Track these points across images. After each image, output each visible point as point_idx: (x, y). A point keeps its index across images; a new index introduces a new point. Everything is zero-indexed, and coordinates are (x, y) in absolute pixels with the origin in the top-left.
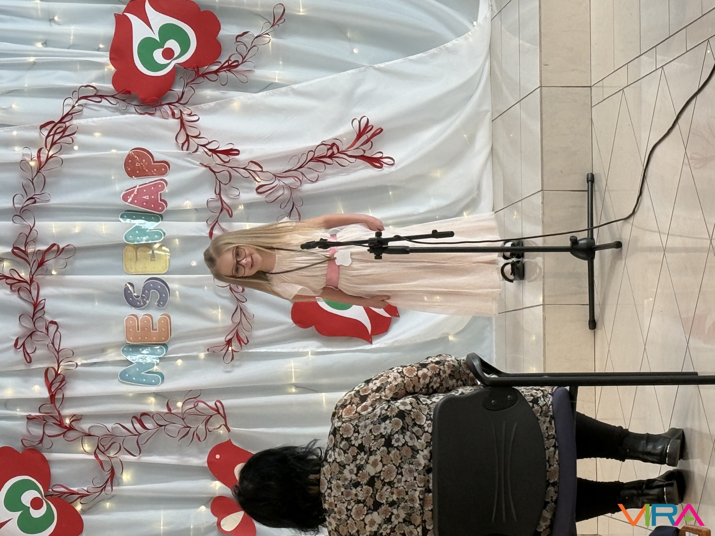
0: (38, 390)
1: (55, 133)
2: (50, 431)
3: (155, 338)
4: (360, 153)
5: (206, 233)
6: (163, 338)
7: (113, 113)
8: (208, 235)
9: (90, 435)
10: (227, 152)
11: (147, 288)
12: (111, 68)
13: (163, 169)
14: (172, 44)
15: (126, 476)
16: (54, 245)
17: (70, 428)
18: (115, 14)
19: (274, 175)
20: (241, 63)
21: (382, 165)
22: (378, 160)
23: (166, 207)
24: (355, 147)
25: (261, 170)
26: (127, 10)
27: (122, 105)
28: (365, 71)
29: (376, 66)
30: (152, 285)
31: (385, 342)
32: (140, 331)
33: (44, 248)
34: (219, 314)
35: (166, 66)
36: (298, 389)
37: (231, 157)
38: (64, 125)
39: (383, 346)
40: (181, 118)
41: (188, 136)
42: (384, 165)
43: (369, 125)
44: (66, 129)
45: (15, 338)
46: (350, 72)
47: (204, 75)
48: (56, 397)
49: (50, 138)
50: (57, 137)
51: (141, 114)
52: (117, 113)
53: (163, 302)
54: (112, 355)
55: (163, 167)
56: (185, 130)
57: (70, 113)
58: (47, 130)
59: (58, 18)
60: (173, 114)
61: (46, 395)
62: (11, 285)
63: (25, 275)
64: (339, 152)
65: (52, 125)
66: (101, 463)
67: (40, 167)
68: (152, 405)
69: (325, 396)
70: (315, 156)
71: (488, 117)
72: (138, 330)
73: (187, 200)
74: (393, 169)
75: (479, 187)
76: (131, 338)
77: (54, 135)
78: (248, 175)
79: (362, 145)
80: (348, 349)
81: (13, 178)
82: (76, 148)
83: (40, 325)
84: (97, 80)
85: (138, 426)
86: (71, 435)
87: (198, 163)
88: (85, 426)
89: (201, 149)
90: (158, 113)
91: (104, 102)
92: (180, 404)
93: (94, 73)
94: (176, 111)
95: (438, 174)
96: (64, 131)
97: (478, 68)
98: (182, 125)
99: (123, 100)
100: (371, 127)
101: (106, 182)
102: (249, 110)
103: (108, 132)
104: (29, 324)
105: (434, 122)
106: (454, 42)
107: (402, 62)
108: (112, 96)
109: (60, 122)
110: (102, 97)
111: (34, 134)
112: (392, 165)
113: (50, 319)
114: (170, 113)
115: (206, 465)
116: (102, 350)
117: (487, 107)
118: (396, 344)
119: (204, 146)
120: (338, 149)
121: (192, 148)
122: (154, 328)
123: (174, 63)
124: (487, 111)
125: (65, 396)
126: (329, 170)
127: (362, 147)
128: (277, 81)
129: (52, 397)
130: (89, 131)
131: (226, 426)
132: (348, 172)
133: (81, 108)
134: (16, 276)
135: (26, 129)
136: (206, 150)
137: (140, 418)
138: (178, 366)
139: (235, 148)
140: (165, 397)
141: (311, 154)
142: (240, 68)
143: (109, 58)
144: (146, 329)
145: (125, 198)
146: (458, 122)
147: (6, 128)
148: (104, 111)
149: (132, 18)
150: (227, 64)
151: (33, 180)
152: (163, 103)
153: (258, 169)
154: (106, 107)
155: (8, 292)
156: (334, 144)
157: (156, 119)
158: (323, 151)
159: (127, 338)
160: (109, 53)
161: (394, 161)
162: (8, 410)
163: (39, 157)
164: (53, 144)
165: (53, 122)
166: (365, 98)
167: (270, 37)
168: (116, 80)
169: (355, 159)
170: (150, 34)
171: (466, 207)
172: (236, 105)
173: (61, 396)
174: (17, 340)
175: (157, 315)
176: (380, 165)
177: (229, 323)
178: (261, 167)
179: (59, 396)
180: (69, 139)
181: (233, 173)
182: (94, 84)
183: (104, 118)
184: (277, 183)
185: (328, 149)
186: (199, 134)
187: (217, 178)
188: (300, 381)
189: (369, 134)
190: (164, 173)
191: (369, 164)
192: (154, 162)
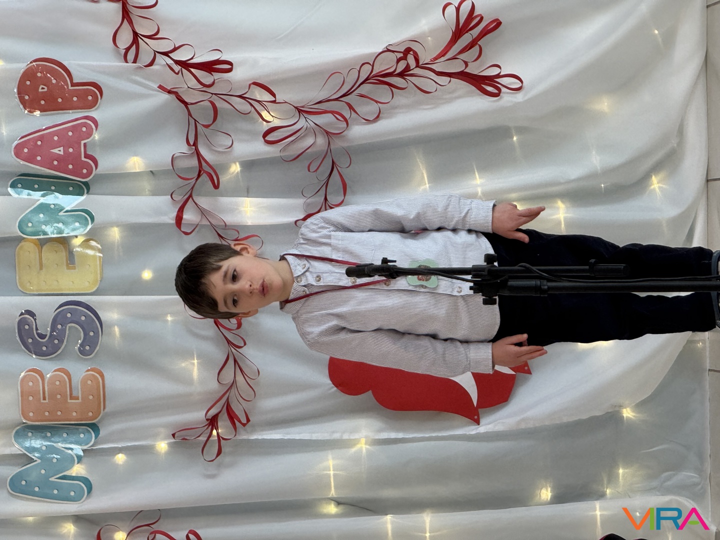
3: (74, 414)
4: (457, 67)
5: (170, 218)
6: (90, 414)
8: (174, 222)
10: (209, 67)
11: (59, 319)
13: (90, 98)
19: (296, 108)
21: (499, 89)
22: (491, 80)
23: (96, 168)
24: (450, 54)
25: (273, 99)
30: (69, 315)
31: (504, 421)
32: (47, 401)
34: (194, 368)
36: (341, 507)
37: (217, 75)
40: (124, 1)
41: (136, 35)
42: (504, 90)
43: (476, 13)
53: (89, 346)
55: (89, 94)
56: (131, 22)
64: (418, 66)
69: (392, 523)
70: (375, 73)
72: (44, 399)
73: (136, 155)
74: (519, 97)
75: (681, 131)
76: (31, 414)
78: (247, 108)
79: (462, 51)
80: (434, 435)
87: (156, 86)
89: (161, 60)
92: (120, 536)
95: (604, 105)
98: (126, 14)
100: (478, 19)
112: (519, 89)
118: (523, 426)
119: (166, 54)
120: (417, 59)
121: (145, 58)
122: (74, 394)
126: (401, 99)
127: (462, 56)
136: (170, 62)
138: (118, 465)
139: (225, 58)
140: (95, 524)
141: (367, 69)
144: (59, 397)
145: (19, 152)
146: (644, 9)
153: (267, 97)
156: (408, 51)
158: (387, 64)
159: (24, 414)
161: (522, 82)
169: (448, 79)
171: (656, 168)
175: (79, 370)
176: (496, 91)
177: (213, 385)
178: (274, 95)
181: (220, 104)
184: (302, 123)
185: (399, 60)
186: (157, 33)
187: (190, 114)
188: (346, 494)
189: (476, 32)
190: (93, 105)
191: (474, 88)
192: (73, 85)
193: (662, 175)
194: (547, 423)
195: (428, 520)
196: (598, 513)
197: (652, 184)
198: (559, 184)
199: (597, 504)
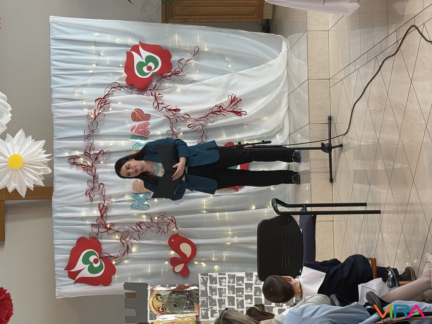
0: (96, 213)
1: (102, 103)
2: (101, 230)
3: (145, 190)
4: (232, 110)
7: (126, 94)
9: (118, 232)
10: (175, 110)
12: (125, 75)
13: (148, 118)
14: (151, 64)
15: (134, 249)
16: (102, 151)
17: (110, 229)
18: (126, 52)
19: (195, 119)
20: (181, 72)
21: (241, 115)
22: (240, 113)
23: (149, 134)
24: (230, 107)
25: (189, 117)
26: (131, 50)
27: (130, 90)
28: (233, 74)
29: (238, 72)
33: (97, 152)
35: (148, 73)
36: (207, 211)
37: (177, 112)
38: (105, 99)
39: (243, 192)
40: (155, 96)
41: (158, 103)
42: (242, 115)
43: (236, 97)
44: (106, 101)
45: (86, 191)
46: (227, 75)
47: (165, 77)
48: (104, 215)
49: (100, 105)
50: (102, 104)
51: (138, 94)
52: (128, 94)
54: (127, 198)
55: (148, 117)
56: (157, 101)
57: (108, 94)
58: (98, 101)
59: (103, 54)
60: (152, 94)
61: (99, 215)
62: (84, 168)
63: (89, 163)
64: (223, 110)
65: (100, 99)
66: (123, 243)
67: (95, 118)
68: (144, 219)
69: (218, 214)
70: (213, 111)
71: (286, 94)
72: (138, 187)
73: (158, 131)
74: (246, 116)
75: (283, 124)
77: (101, 104)
78: (184, 120)
79: (232, 106)
80: (228, 194)
81: (84, 122)
82: (110, 109)
83: (97, 185)
84: (119, 80)
85: (138, 228)
86: (110, 231)
87: (163, 115)
88: (116, 228)
89: (164, 109)
90: (145, 94)
91: (122, 89)
92: (156, 218)
93: (118, 77)
94: (153, 93)
95: (265, 118)
96: (105, 102)
97: (282, 73)
98: (156, 99)
99: (130, 89)
100: (236, 99)
101: (123, 123)
102: (184, 92)
103: (124, 102)
104: (92, 185)
105: (264, 96)
106: (272, 61)
107: (249, 71)
108: (126, 87)
109: (104, 98)
110: (121, 87)
111: (93, 104)
112: (246, 114)
113: (100, 183)
114: (150, 94)
115: (168, 244)
116: (123, 195)
117: (286, 89)
118: (248, 191)
119: (165, 107)
120: (222, 108)
121: (160, 108)
123: (152, 72)
124: (286, 91)
125: (107, 215)
126: (219, 117)
127: (233, 107)
128: (196, 79)
129: (102, 216)
130: (116, 102)
131: (176, 227)
132: (227, 118)
133: (112, 92)
134: (86, 164)
135: (89, 101)
136: (166, 109)
137: (139, 224)
138: (155, 202)
139: (178, 108)
140: (150, 216)
141: (211, 111)
142: (180, 74)
143: (124, 71)
144: (141, 186)
145: (132, 130)
146: (274, 96)
147: (81, 101)
148: (123, 93)
149: (134, 53)
150: (174, 72)
151: (92, 123)
152: (147, 89)
153: (188, 117)
154: (123, 92)
155: (83, 171)
156: (221, 106)
157: (145, 96)
158: (216, 109)
159: (134, 190)
160: (124, 68)
161: (246, 113)
162: (83, 221)
163: (95, 113)
164: (101, 108)
165: (101, 98)
166: (234, 86)
167: (193, 60)
168: (127, 80)
169: (229, 112)
170: (142, 60)
171: (277, 133)
172: (178, 90)
173: (106, 215)
174: (87, 192)
178: (190, 117)
179: (105, 215)
180: (107, 105)
181: (178, 119)
182: (118, 82)
183: (122, 96)
184: (196, 123)
185: (218, 108)
186: (163, 103)
187: (171, 121)
188: (207, 208)
189: (236, 102)
190: (148, 119)
191: (236, 114)
192: (144, 115)
193: (279, 134)
194: (254, 191)
195: (227, 213)
196: (266, 212)
197: (277, 136)
198: (256, 136)
199: (265, 209)
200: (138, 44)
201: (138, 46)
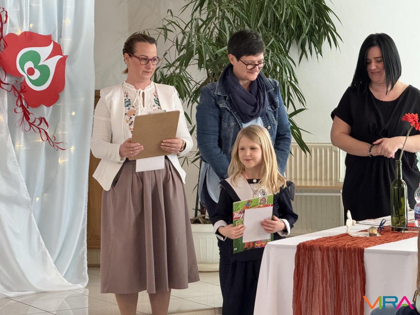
12: (19, 33)
14: (37, 74)
18: (52, 35)
26: (54, 43)
29: (32, 215)
35: (23, 70)
47: (20, 97)
123: (25, 75)
143: (25, 31)
149: (51, 47)
160: (28, 31)
168: (11, 35)
170: (42, 59)
200: (64, 54)
201: (61, 54)
